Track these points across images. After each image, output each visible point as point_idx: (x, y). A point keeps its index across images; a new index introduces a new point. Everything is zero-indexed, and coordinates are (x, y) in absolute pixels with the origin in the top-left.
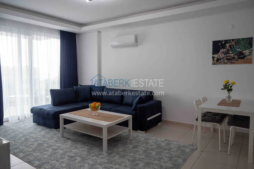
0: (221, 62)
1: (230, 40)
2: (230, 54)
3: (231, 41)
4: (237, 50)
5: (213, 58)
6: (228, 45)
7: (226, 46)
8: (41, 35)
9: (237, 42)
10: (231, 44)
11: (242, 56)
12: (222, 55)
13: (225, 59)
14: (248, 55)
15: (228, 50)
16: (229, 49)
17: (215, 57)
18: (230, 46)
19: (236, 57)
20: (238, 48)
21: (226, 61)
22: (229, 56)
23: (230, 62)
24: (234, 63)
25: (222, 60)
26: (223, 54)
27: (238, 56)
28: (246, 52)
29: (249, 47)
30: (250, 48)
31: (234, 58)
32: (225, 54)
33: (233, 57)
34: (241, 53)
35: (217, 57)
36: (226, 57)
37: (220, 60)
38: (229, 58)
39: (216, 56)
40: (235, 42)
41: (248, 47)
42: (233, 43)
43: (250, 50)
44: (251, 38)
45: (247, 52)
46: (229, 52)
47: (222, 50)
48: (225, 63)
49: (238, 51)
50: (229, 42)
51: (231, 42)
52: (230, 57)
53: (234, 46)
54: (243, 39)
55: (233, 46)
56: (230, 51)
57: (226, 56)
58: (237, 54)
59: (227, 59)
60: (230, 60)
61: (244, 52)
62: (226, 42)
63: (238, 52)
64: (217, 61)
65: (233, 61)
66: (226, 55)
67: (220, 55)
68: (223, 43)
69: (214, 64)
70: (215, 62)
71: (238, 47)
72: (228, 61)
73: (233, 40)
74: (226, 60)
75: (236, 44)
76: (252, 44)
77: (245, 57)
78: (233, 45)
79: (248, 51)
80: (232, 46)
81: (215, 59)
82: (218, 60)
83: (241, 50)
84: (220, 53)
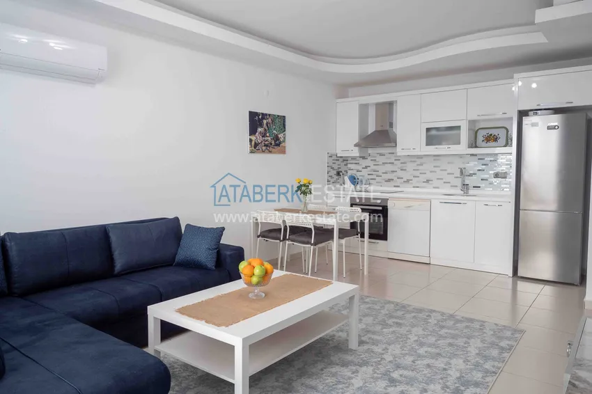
0: (259, 149)
1: (266, 115)
2: (267, 137)
3: (268, 117)
4: (274, 132)
5: (251, 140)
6: (265, 122)
7: (263, 123)
9: (274, 119)
10: (267, 121)
11: (278, 142)
12: (260, 137)
13: (263, 144)
14: (283, 142)
15: (265, 130)
16: (267, 128)
18: (267, 125)
19: (273, 142)
20: (274, 129)
21: (264, 148)
23: (268, 150)
24: (271, 152)
25: (260, 147)
26: (261, 135)
27: (275, 142)
30: (284, 131)
31: (271, 144)
34: (276, 138)
35: (255, 140)
36: (264, 142)
37: (258, 145)
38: (266, 143)
39: (253, 138)
40: (272, 120)
41: (282, 129)
42: (270, 120)
43: (284, 135)
44: (284, 116)
45: (282, 137)
46: (266, 134)
47: (260, 130)
49: (274, 134)
50: (266, 117)
51: (268, 119)
52: (268, 143)
53: (271, 125)
54: (278, 116)
56: (267, 131)
58: (274, 139)
59: (265, 145)
60: (268, 148)
61: (280, 136)
62: (264, 116)
63: (275, 136)
64: (255, 147)
65: (271, 149)
67: (257, 138)
68: (260, 117)
69: (251, 152)
71: (274, 127)
72: (266, 148)
73: (269, 115)
75: (272, 123)
76: (285, 125)
77: (280, 143)
78: (269, 123)
79: (282, 134)
80: (269, 125)
81: (253, 143)
82: (256, 145)
83: (277, 133)
84: (257, 134)
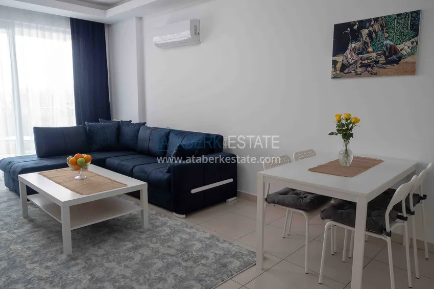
0: (351, 72)
1: (369, 20)
2: (368, 52)
3: (372, 23)
4: (385, 43)
5: (335, 63)
7: (361, 34)
8: (29, 27)
9: (385, 23)
10: (371, 29)
11: (394, 57)
12: (352, 56)
13: (359, 64)
14: (409, 55)
15: (365, 43)
16: (368, 40)
17: (337, 62)
18: (370, 35)
19: (382, 59)
20: (387, 38)
21: (359, 70)
22: (367, 59)
23: (368, 71)
24: (375, 74)
25: (351, 69)
26: (355, 53)
27: (386, 58)
28: (404, 47)
29: (412, 33)
30: (413, 37)
31: (377, 62)
32: (358, 54)
33: (375, 61)
34: (393, 51)
35: (343, 60)
36: (360, 61)
37: (348, 68)
38: (366, 61)
39: (340, 59)
40: (381, 25)
41: (408, 34)
42: (377, 27)
43: (413, 43)
44: (415, 12)
45: (406, 47)
46: (367, 49)
47: (353, 45)
48: (358, 75)
49: (386, 45)
50: (368, 24)
51: (372, 26)
52: (369, 61)
53: (379, 33)
54: (398, 15)
55: (376, 35)
56: (370, 45)
57: (361, 59)
58: (384, 54)
59: (362, 66)
60: (369, 68)
61: (399, 47)
62: (363, 24)
63: (387, 49)
64: (342, 71)
65: (376, 70)
66: (360, 56)
67: (349, 56)
68: (355, 27)
69: (335, 77)
70: (338, 72)
71: (386, 35)
72: (363, 69)
73: (376, 20)
74: (360, 67)
75: (382, 29)
76: (418, 25)
77: (400, 58)
78: (375, 32)
79: (409, 43)
80: (374, 35)
81: (339, 66)
82: (344, 67)
83: (392, 43)
84: (348, 52)
